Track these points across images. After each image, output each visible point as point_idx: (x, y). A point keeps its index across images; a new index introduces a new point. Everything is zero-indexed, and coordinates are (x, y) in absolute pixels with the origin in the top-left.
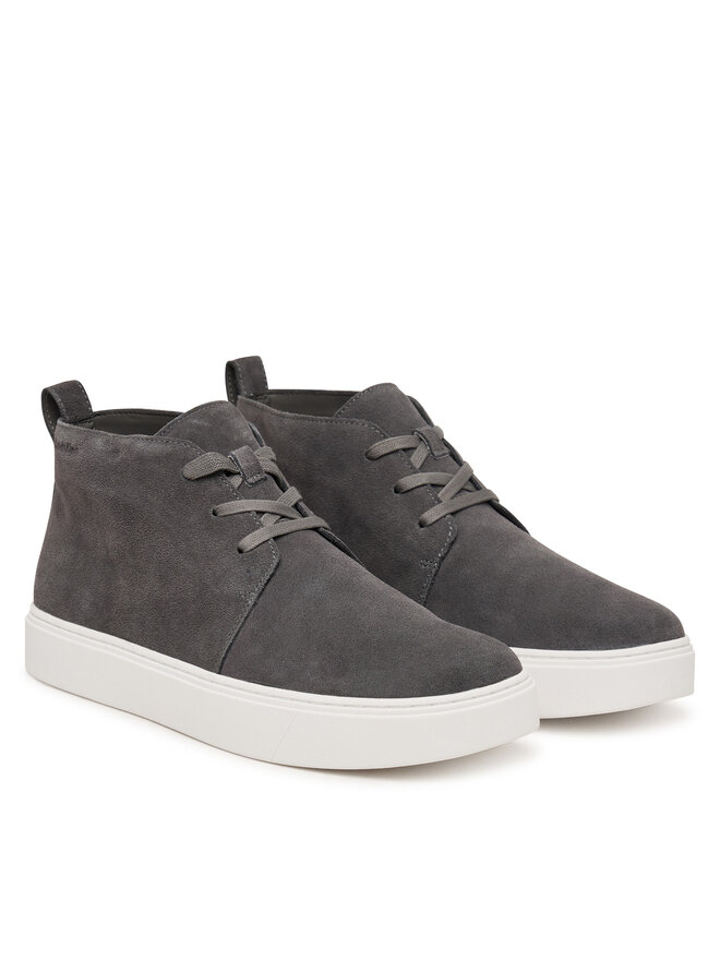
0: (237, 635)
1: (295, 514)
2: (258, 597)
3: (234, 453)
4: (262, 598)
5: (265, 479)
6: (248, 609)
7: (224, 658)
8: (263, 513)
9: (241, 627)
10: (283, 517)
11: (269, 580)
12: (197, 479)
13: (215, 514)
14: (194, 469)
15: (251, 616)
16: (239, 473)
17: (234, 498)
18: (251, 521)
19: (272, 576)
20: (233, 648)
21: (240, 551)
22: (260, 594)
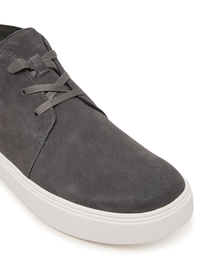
0: (36, 161)
1: (66, 89)
2: (45, 142)
3: (31, 59)
4: (47, 141)
5: (48, 72)
6: (40, 147)
7: (30, 172)
8: (47, 92)
9: (37, 157)
10: (58, 92)
11: (50, 132)
12: (15, 73)
13: (24, 92)
14: (12, 69)
15: (42, 151)
16: (34, 70)
17: (33, 84)
18: (42, 97)
19: (52, 130)
20: (34, 167)
21: (36, 114)
22: (46, 140)
